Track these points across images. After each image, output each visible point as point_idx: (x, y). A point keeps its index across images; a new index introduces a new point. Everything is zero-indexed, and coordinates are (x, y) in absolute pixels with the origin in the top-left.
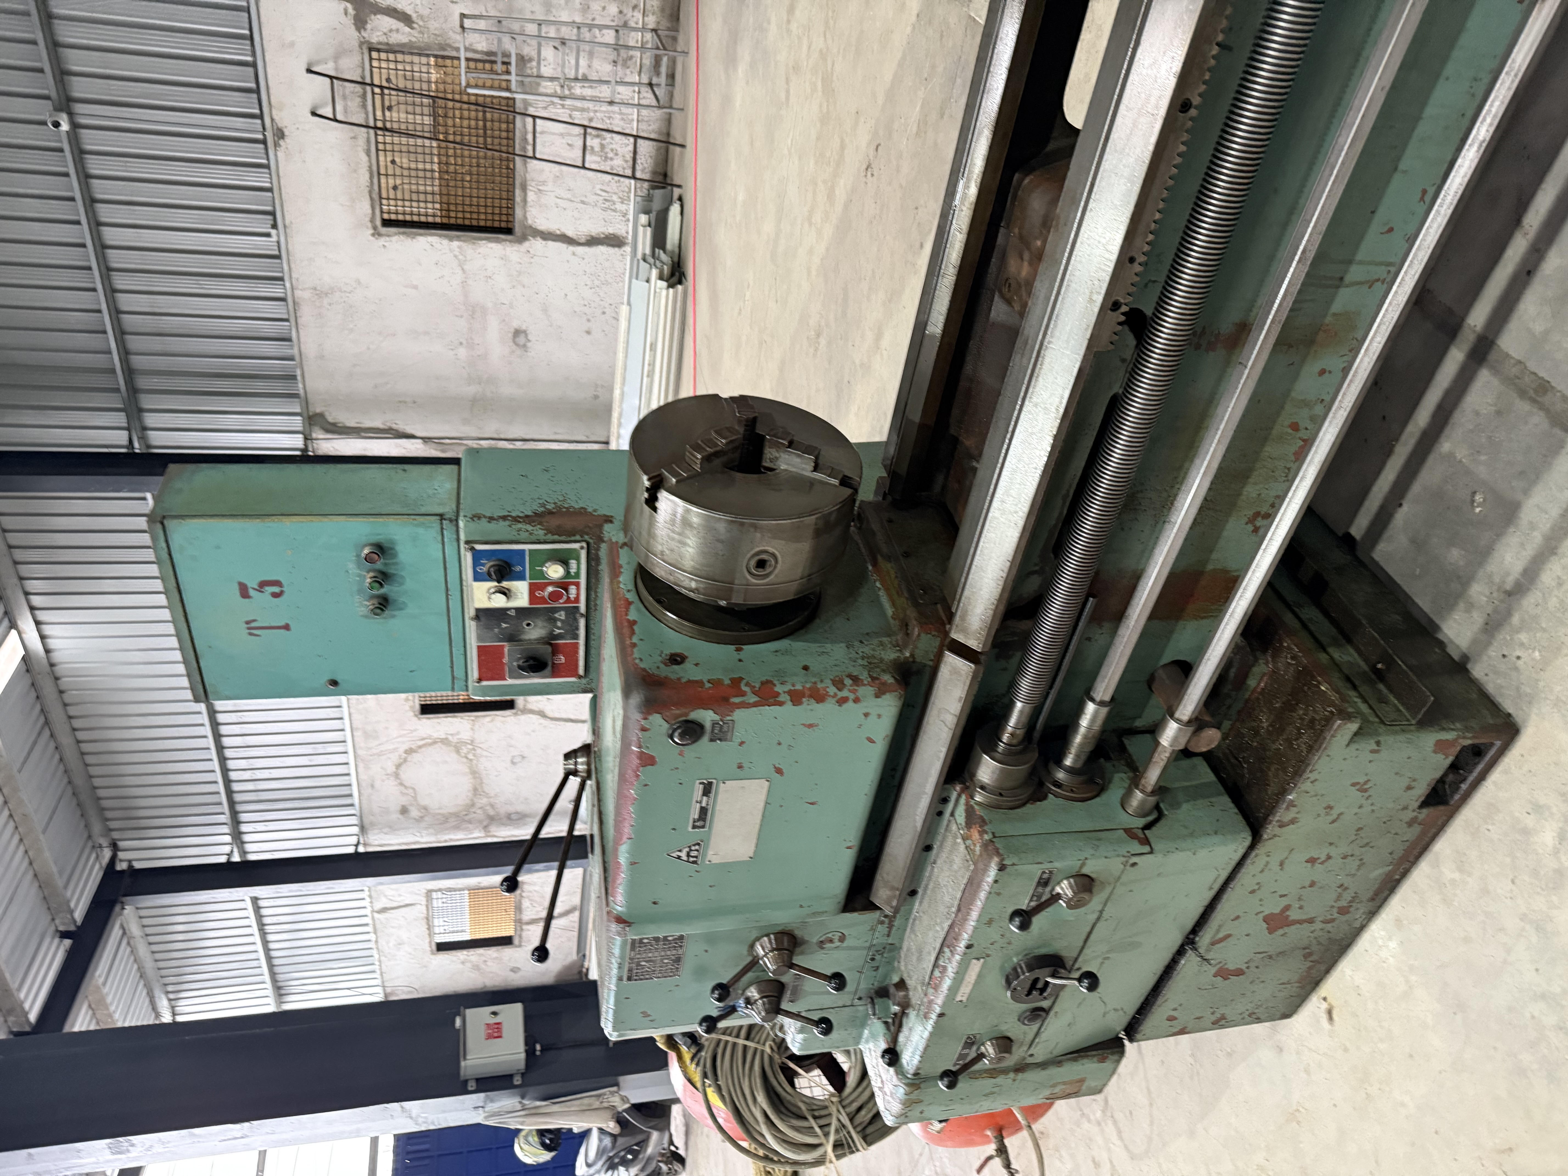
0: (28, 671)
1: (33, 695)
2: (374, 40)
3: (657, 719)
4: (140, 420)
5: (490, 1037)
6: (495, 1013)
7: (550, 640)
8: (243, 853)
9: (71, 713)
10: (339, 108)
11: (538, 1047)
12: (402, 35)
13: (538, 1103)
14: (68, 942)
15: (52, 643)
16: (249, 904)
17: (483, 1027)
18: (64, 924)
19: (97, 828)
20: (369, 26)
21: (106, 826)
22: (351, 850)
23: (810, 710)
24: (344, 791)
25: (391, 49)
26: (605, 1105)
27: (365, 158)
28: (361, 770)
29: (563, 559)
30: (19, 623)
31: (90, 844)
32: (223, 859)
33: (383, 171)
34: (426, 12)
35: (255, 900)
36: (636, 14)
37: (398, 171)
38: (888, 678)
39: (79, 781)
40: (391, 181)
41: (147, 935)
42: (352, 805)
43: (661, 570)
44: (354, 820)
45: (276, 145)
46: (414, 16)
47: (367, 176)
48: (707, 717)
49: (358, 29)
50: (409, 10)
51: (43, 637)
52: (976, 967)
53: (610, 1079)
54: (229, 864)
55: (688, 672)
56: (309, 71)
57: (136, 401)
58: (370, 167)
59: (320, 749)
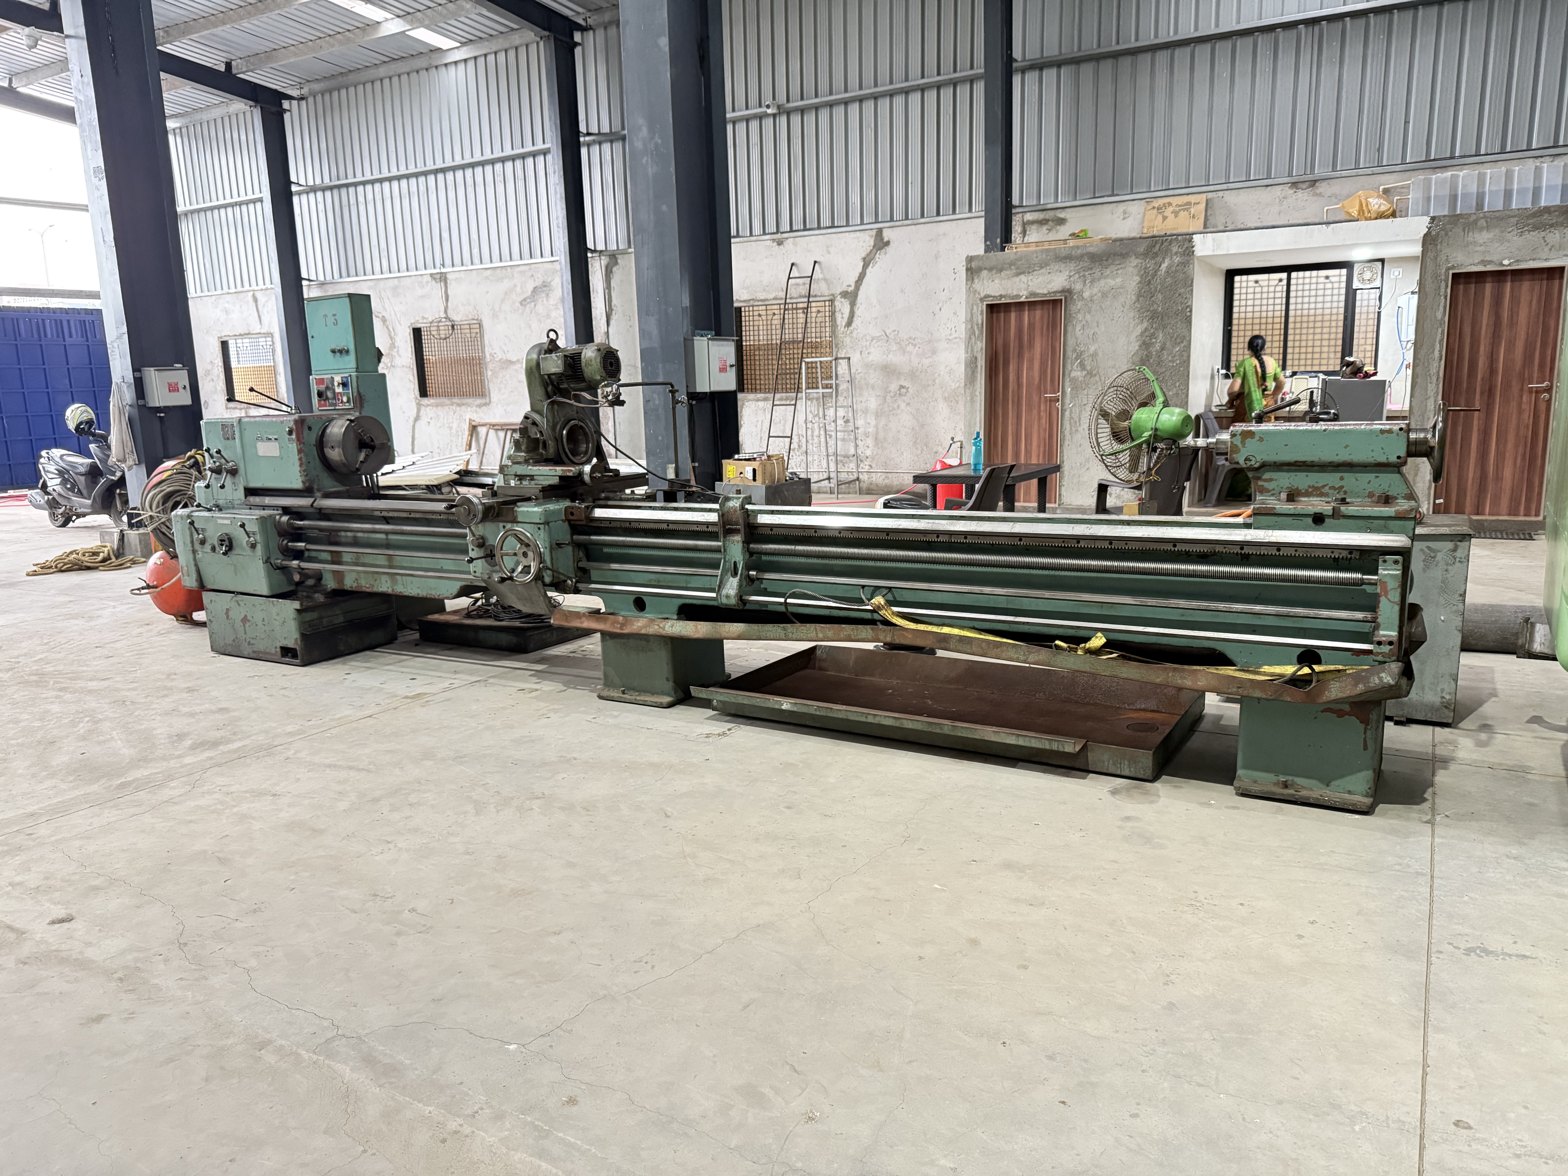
0: (431, 51)
1: (414, 53)
2: (837, 303)
3: (292, 423)
4: (606, 141)
5: (170, 385)
6: (185, 388)
7: (327, 398)
8: (299, 193)
9: (402, 77)
10: (798, 280)
11: (162, 415)
12: (841, 321)
13: (127, 415)
14: (223, 69)
15: (452, 69)
16: (257, 195)
17: (176, 381)
18: (237, 65)
19: (317, 87)
20: (843, 300)
21: (317, 93)
22: (304, 274)
23: (297, 463)
24: (352, 271)
25: (833, 313)
26: (127, 456)
27: (772, 296)
28: (369, 283)
29: (348, 401)
30: (465, 48)
31: (303, 81)
32: (293, 178)
33: (769, 307)
34: (854, 335)
35: (261, 200)
36: (867, 467)
37: (769, 317)
38: (307, 485)
39: (351, 77)
40: (764, 313)
41: (229, 116)
42: (341, 277)
43: (333, 424)
44: (329, 278)
45: (774, 240)
46: (851, 328)
47: (762, 298)
48: (294, 436)
49: (841, 294)
50: (854, 325)
51: (456, 63)
52: (228, 522)
53: (143, 459)
54: (289, 183)
55: (306, 431)
56: (815, 262)
57: (617, 140)
58: (767, 300)
59: (384, 254)
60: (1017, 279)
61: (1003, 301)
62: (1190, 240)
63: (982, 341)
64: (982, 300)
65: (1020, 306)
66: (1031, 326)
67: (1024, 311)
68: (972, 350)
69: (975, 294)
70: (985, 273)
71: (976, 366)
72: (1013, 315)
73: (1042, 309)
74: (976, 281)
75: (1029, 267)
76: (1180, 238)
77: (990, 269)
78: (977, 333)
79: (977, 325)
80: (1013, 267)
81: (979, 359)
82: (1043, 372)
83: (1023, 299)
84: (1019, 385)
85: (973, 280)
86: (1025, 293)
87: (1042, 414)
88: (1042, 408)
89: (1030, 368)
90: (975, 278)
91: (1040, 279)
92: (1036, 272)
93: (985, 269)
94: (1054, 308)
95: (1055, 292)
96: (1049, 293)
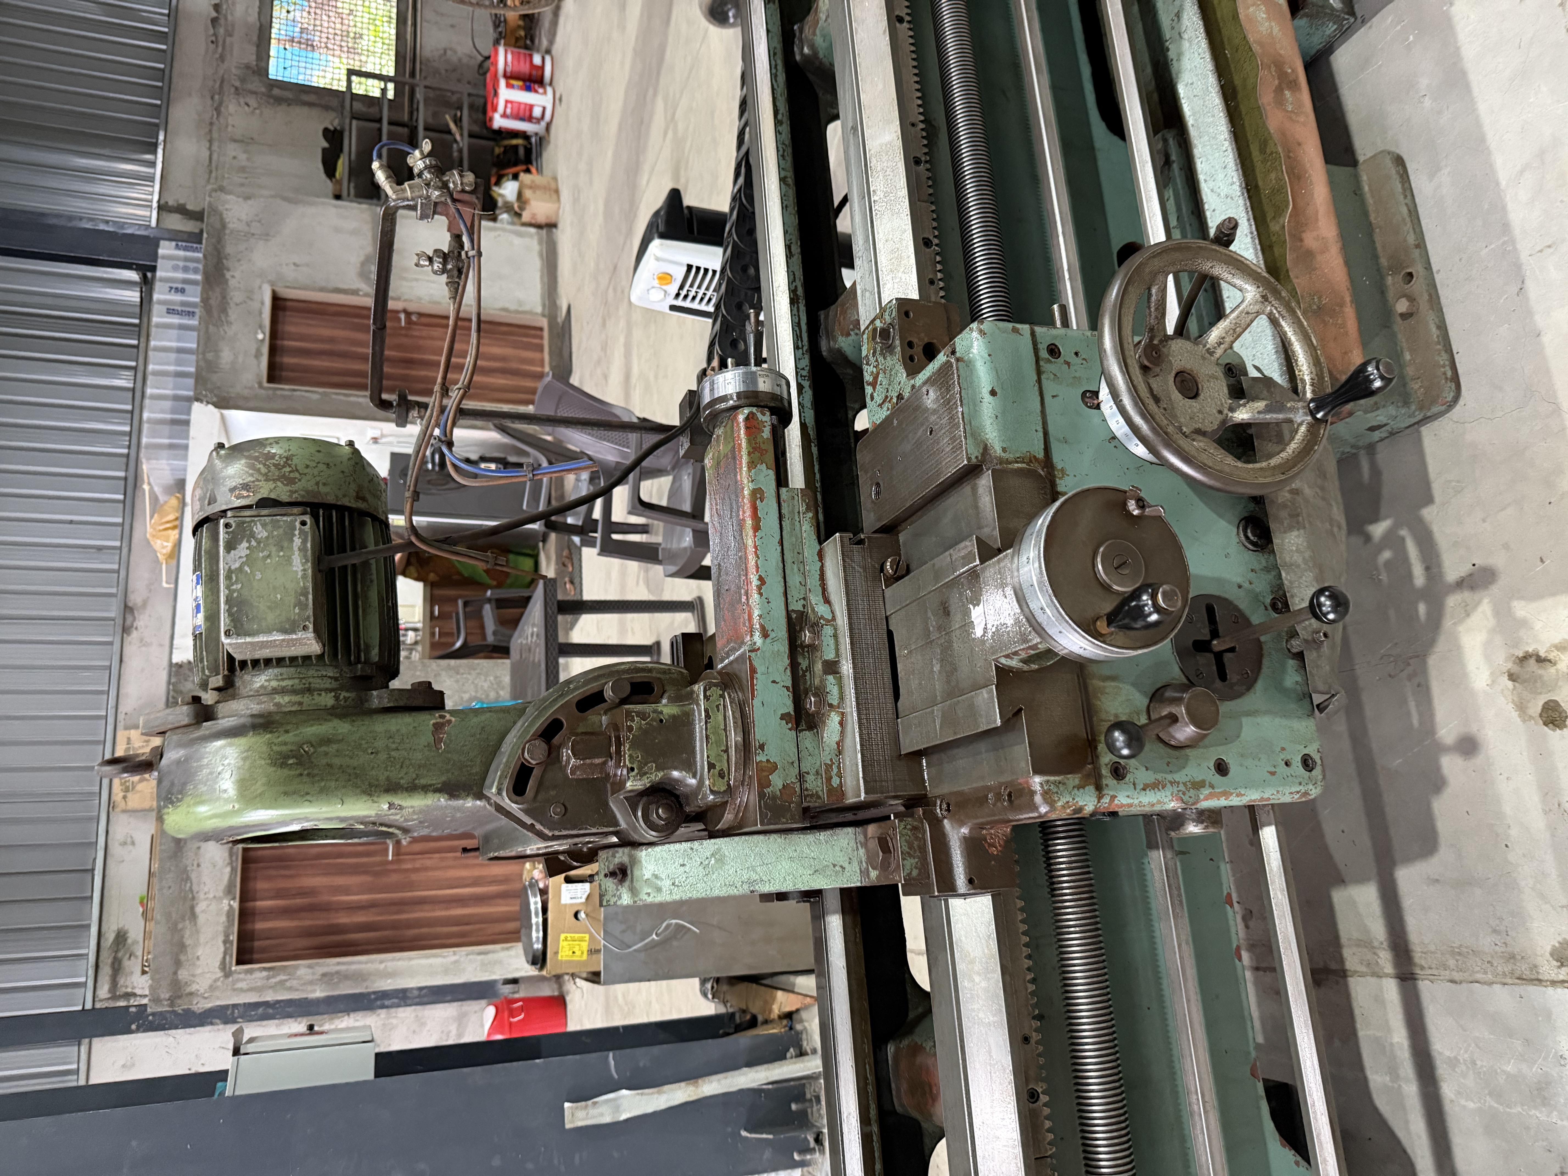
60: (202, 919)
61: (234, 938)
62: (179, 666)
63: (297, 967)
64: (227, 974)
65: (245, 915)
66: (280, 894)
67: (254, 908)
68: (311, 983)
69: (217, 988)
70: (183, 974)
71: (337, 973)
72: (260, 925)
73: (255, 878)
74: (194, 988)
75: (185, 899)
76: (173, 680)
77: (178, 964)
78: (282, 977)
79: (268, 978)
80: (180, 926)
81: (325, 970)
82: (355, 870)
83: (236, 905)
84: (372, 905)
85: (191, 994)
86: (226, 902)
87: (418, 865)
88: (409, 866)
89: (346, 890)
90: (188, 990)
91: (205, 878)
92: (195, 888)
93: (175, 973)
94: (256, 861)
95: (231, 855)
96: (231, 863)
